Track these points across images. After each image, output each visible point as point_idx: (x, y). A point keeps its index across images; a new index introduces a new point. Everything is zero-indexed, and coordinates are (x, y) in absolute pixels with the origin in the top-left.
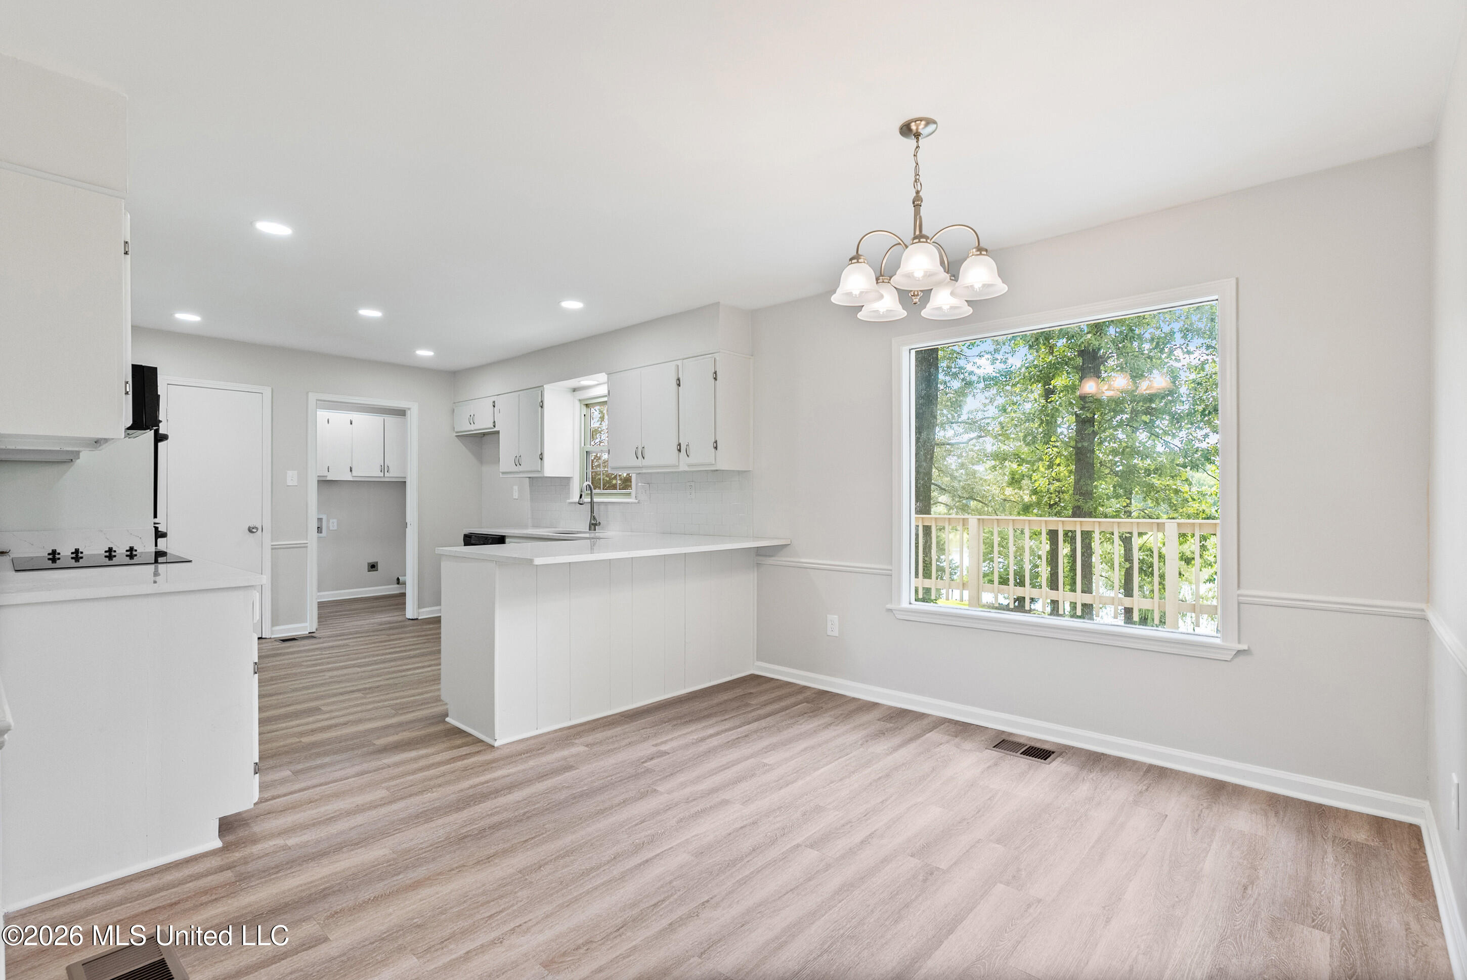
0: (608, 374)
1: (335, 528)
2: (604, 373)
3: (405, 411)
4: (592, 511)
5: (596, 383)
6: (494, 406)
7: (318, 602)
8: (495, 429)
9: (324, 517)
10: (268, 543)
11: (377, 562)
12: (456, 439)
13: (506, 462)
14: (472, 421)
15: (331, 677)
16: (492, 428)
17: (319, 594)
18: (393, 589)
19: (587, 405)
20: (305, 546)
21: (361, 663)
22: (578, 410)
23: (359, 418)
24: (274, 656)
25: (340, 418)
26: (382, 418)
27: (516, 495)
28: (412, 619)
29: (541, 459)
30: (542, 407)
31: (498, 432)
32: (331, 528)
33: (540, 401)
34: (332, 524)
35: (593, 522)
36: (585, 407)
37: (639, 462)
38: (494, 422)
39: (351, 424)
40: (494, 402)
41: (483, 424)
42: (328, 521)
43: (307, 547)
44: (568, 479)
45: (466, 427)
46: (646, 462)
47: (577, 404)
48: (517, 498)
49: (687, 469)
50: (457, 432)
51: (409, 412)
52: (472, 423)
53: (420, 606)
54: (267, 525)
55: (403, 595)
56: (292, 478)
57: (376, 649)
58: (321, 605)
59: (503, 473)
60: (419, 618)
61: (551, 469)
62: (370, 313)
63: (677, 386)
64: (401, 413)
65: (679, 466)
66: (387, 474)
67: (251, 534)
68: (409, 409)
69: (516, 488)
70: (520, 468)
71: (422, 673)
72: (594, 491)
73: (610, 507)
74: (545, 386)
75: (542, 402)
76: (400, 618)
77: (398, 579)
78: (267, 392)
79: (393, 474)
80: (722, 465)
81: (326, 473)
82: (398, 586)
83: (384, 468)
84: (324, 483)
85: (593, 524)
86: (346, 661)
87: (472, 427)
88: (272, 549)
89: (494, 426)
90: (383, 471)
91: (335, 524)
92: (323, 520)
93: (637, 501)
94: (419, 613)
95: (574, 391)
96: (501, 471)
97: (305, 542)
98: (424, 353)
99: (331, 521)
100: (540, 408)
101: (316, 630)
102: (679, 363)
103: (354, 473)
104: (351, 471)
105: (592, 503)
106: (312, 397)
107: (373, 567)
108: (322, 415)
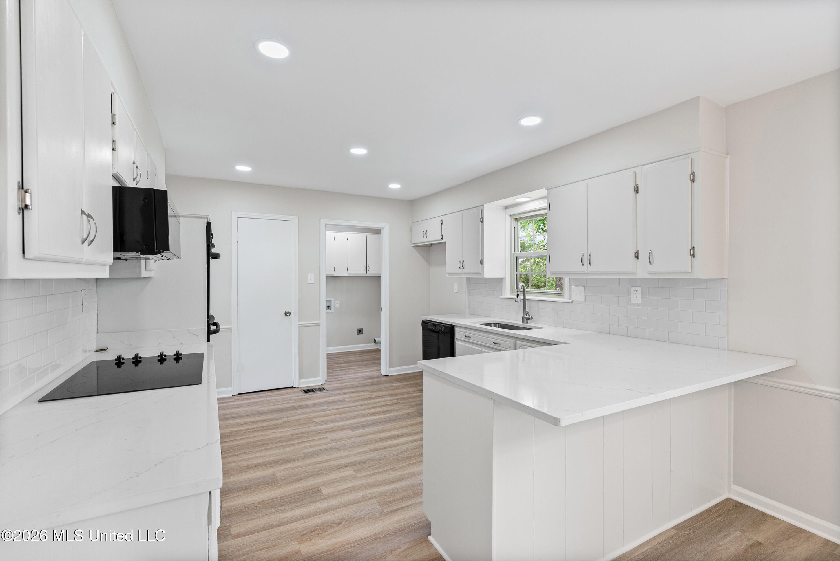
0: (548, 190)
1: (339, 307)
2: (544, 189)
3: (380, 230)
4: (525, 307)
5: (528, 199)
6: (442, 224)
7: (327, 354)
8: (443, 241)
9: (332, 299)
10: (297, 323)
11: (363, 328)
12: (413, 248)
13: (451, 265)
14: (425, 234)
15: (333, 441)
16: (441, 240)
17: (328, 348)
18: (372, 346)
19: (516, 219)
20: (318, 325)
21: (353, 424)
22: (509, 223)
23: (352, 235)
24: (297, 409)
25: (341, 236)
26: (366, 235)
27: (456, 289)
28: (385, 376)
29: (482, 264)
30: (482, 222)
31: (445, 243)
32: (336, 307)
33: (480, 217)
34: (336, 304)
35: (526, 316)
36: (514, 221)
37: (585, 268)
38: (442, 236)
39: (347, 240)
40: (442, 221)
41: (433, 237)
42: (335, 302)
43: (319, 325)
44: (501, 280)
45: (421, 240)
46: (591, 269)
47: (509, 218)
48: (456, 291)
49: (648, 276)
50: (414, 244)
51: (383, 230)
52: (425, 237)
53: (391, 366)
54: (296, 311)
55: (379, 351)
56: (311, 278)
57: (363, 407)
58: (330, 357)
59: (448, 274)
60: (390, 375)
61: (489, 272)
62: (359, 151)
63: (634, 193)
64: (377, 231)
65: (636, 273)
66: (368, 272)
67: (287, 317)
68: (383, 228)
69: (456, 284)
70: (464, 271)
71: (397, 445)
72: (526, 290)
73: (541, 304)
74: (484, 205)
75: (482, 218)
76: (377, 374)
77: (375, 340)
78: (296, 219)
79: (372, 272)
80: (699, 274)
81: (333, 272)
82: (375, 344)
83: (366, 268)
84: (331, 278)
85: (525, 318)
86: (342, 421)
87: (425, 240)
88: (299, 327)
89: (442, 239)
90: (366, 270)
91: (339, 304)
92: (332, 301)
93: (570, 301)
94: (389, 372)
95: (506, 209)
96: (447, 272)
97: (319, 322)
98: (394, 186)
99: (336, 302)
100: (480, 223)
101: (326, 381)
102: (638, 170)
103: (349, 272)
104: (347, 270)
105: (524, 300)
106: (323, 222)
107: (360, 331)
108: (330, 235)
